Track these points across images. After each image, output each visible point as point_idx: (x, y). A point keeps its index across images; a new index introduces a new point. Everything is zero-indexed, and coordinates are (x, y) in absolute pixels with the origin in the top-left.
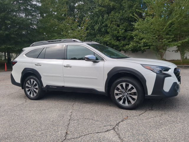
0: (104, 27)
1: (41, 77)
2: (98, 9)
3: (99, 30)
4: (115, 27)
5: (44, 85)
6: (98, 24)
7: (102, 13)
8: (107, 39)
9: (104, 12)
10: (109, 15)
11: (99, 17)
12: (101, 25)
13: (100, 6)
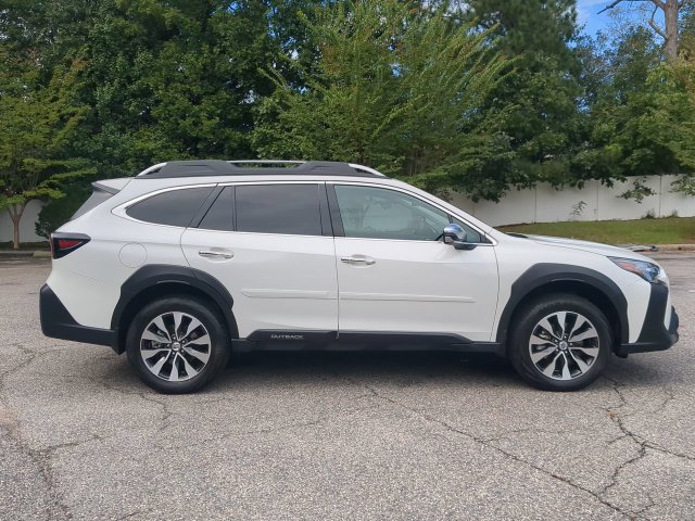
0: (134, 96)
1: (229, 301)
2: (110, 22)
3: (115, 106)
4: (183, 102)
5: (244, 332)
6: (112, 81)
7: (125, 43)
8: (151, 145)
9: (136, 40)
10: (156, 56)
11: (115, 54)
12: (123, 86)
13: (120, 13)
